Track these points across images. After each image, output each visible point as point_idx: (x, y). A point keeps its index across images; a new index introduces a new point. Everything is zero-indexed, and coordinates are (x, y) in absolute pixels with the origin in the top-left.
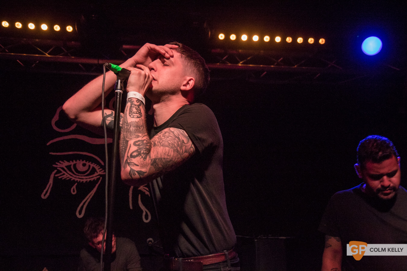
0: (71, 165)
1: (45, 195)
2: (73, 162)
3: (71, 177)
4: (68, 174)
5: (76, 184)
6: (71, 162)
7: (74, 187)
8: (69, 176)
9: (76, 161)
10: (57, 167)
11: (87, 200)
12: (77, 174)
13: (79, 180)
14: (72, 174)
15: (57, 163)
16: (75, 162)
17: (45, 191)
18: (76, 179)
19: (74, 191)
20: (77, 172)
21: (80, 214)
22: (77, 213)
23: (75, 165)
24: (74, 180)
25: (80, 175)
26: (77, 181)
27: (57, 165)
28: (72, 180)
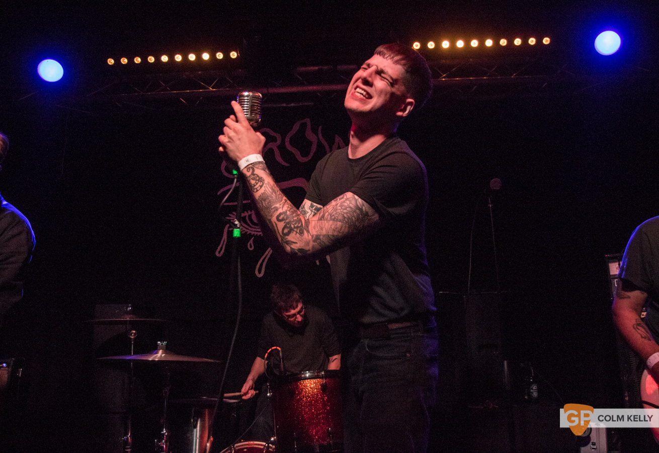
0: (246, 216)
1: (219, 252)
2: (248, 212)
3: (246, 230)
4: (244, 227)
5: (252, 239)
6: (245, 212)
7: (251, 241)
8: (245, 229)
9: (251, 211)
10: (231, 220)
11: (266, 256)
12: (253, 226)
13: (256, 233)
14: (247, 227)
15: (230, 215)
16: (250, 213)
17: (219, 248)
18: (253, 233)
19: (251, 247)
20: (253, 224)
21: (260, 272)
22: (257, 272)
23: (250, 216)
24: (250, 234)
25: (256, 227)
26: (254, 234)
27: (231, 217)
28: (248, 233)
